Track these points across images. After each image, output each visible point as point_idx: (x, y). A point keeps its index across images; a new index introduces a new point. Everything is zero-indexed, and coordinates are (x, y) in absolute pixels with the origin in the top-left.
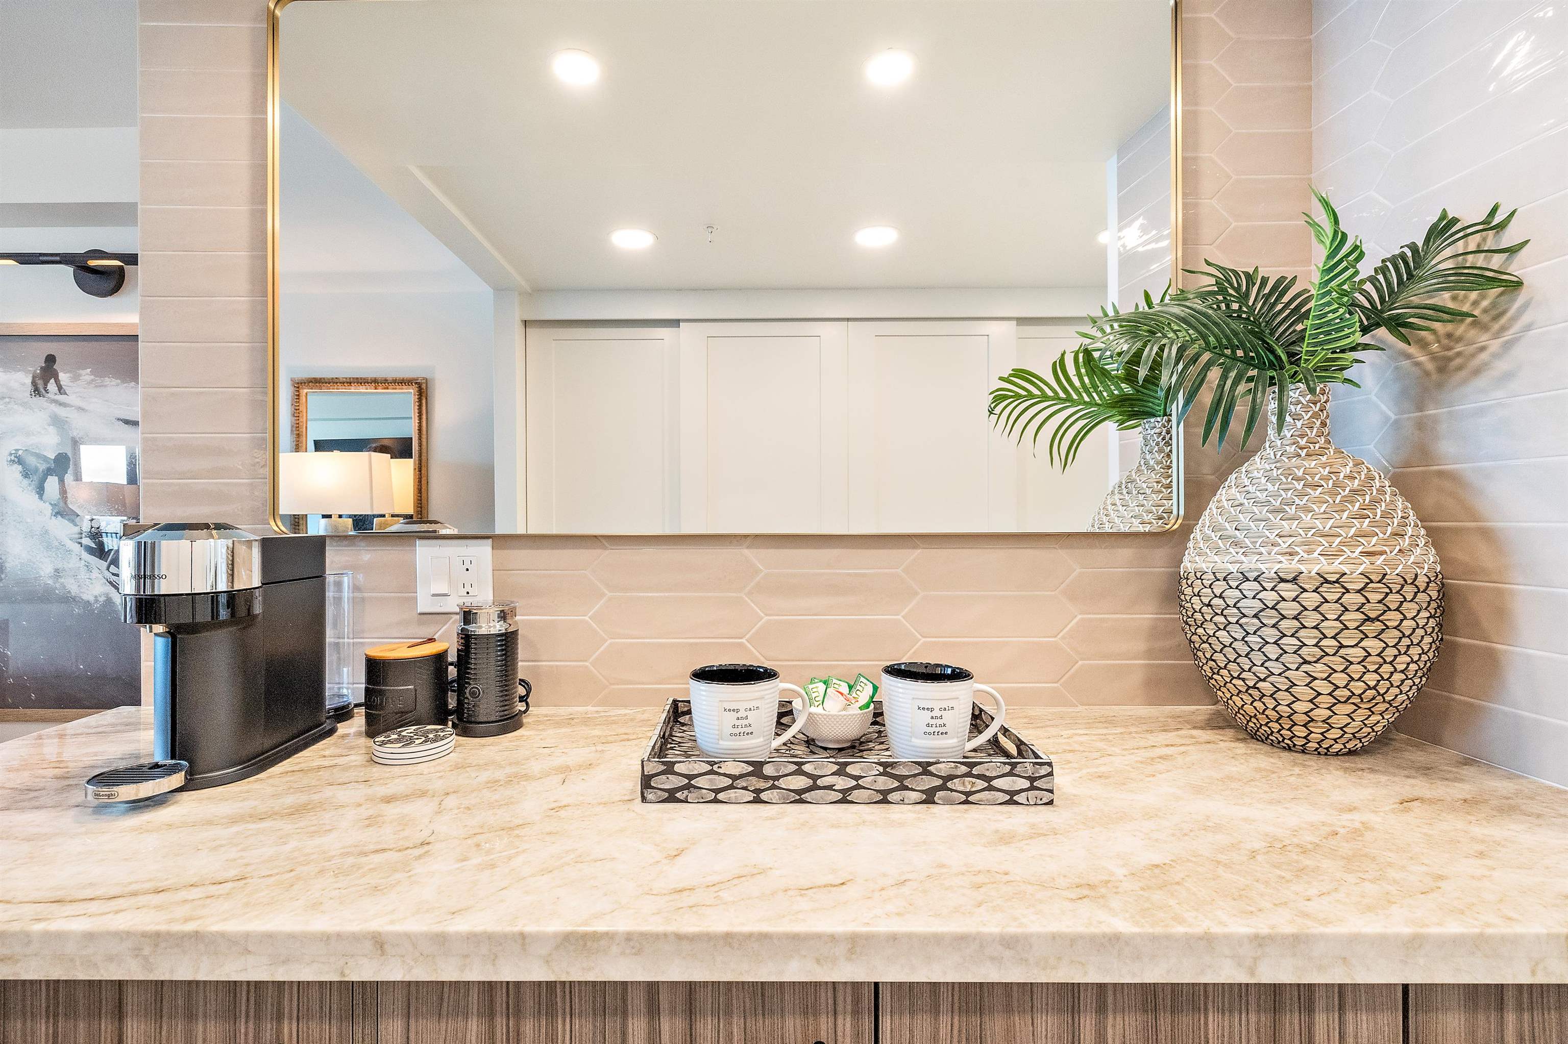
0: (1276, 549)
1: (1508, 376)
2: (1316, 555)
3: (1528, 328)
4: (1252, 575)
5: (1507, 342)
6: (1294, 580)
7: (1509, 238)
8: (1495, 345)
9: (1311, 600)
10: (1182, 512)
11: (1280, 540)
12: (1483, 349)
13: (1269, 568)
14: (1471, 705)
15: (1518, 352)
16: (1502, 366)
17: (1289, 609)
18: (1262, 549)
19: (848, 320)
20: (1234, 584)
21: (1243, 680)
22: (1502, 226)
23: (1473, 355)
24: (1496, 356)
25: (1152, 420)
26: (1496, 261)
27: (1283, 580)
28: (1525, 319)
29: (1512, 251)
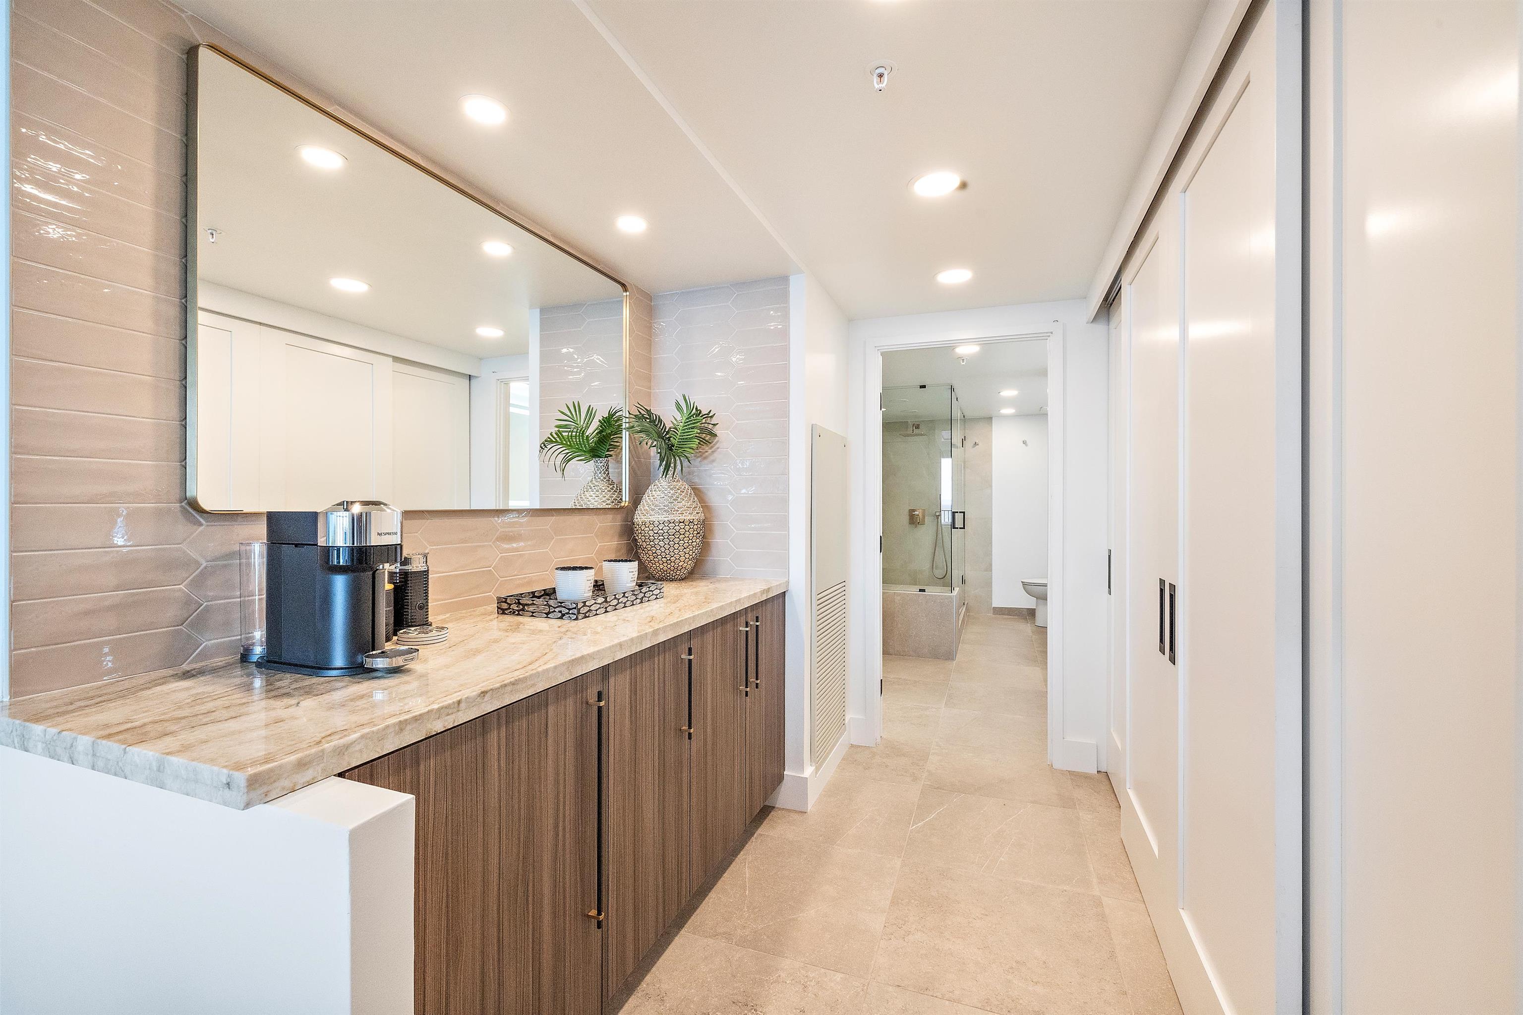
0: (678, 512)
1: (713, 461)
2: (688, 514)
3: (718, 448)
4: (672, 521)
5: (713, 451)
6: (683, 522)
7: (714, 421)
8: (710, 451)
9: (687, 528)
10: (627, 500)
11: (679, 509)
12: (707, 452)
13: (677, 519)
14: (703, 559)
15: (715, 454)
16: (712, 458)
17: (682, 531)
18: (674, 513)
19: (260, 324)
20: (666, 525)
21: (666, 558)
22: (711, 417)
23: (704, 453)
24: (710, 454)
25: (601, 459)
26: (710, 426)
27: (681, 522)
28: (717, 446)
29: (714, 425)
